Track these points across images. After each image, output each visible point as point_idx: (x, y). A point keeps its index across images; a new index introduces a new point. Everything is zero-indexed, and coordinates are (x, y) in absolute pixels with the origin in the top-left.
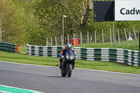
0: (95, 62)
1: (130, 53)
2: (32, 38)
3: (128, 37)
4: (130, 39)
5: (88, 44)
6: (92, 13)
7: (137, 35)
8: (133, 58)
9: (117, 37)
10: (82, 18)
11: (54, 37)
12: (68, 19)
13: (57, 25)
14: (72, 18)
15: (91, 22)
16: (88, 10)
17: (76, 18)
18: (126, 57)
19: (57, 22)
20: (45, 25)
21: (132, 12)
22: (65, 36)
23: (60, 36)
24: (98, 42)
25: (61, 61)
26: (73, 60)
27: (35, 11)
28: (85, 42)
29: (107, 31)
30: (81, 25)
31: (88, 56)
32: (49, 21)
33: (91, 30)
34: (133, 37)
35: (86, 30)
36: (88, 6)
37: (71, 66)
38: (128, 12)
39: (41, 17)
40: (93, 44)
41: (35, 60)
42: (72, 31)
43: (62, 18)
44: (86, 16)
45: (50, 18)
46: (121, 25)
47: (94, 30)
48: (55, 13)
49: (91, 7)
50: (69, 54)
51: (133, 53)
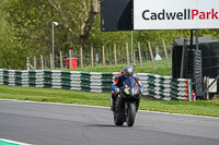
0: (104, 94)
1: (157, 81)
2: (5, 57)
3: (154, 55)
4: (158, 57)
5: (92, 66)
6: (98, 18)
7: (169, 52)
8: (163, 88)
9: (137, 55)
10: (83, 26)
11: (38, 57)
12: (61, 27)
13: (43, 37)
14: (67, 26)
15: (97, 32)
16: (92, 13)
17: (73, 25)
18: (152, 86)
19: (43, 32)
20: (25, 37)
21: (161, 16)
22: (57, 53)
23: (48, 54)
24: (107, 62)
25: (114, 97)
26: (137, 95)
27: (8, 15)
28: (87, 63)
29: (121, 45)
30: (82, 36)
31: (92, 86)
32: (31, 31)
33: (97, 45)
34: (162, 55)
35: (89, 44)
36: (92, 7)
37: (133, 106)
38: (155, 16)
39: (19, 24)
40: (100, 66)
41: (9, 92)
42: (66, 46)
43: (51, 26)
44: (89, 23)
45: (32, 27)
46: (144, 36)
47: (102, 45)
48: (41, 18)
49: (97, 8)
50: (130, 86)
51: (162, 79)
